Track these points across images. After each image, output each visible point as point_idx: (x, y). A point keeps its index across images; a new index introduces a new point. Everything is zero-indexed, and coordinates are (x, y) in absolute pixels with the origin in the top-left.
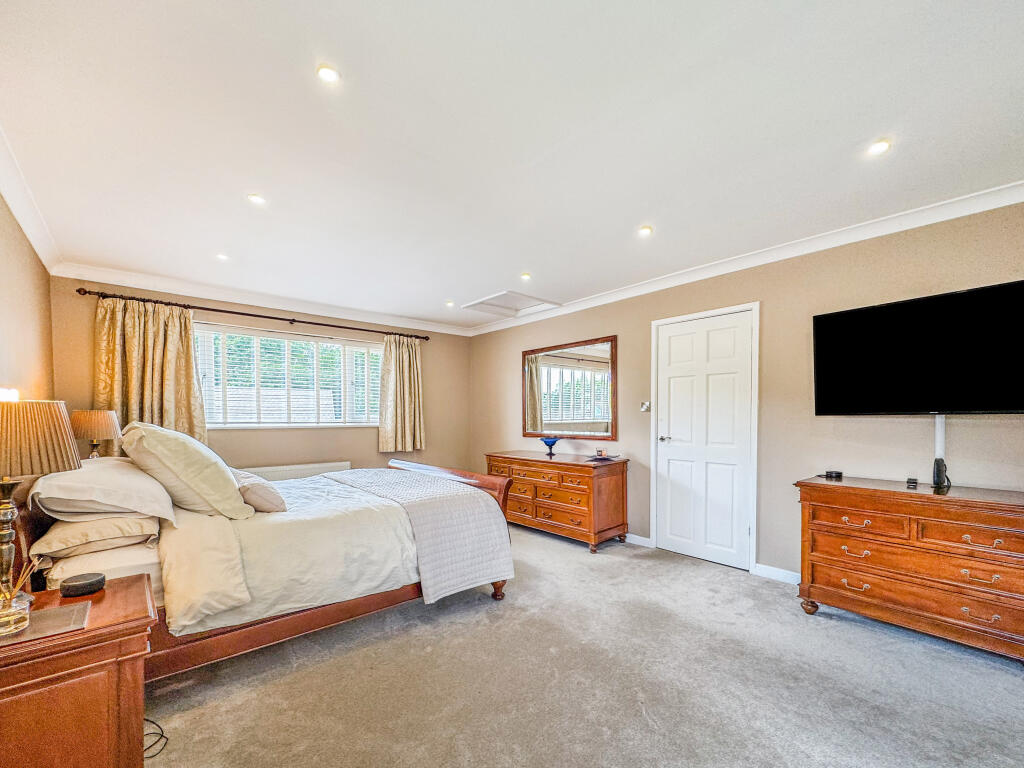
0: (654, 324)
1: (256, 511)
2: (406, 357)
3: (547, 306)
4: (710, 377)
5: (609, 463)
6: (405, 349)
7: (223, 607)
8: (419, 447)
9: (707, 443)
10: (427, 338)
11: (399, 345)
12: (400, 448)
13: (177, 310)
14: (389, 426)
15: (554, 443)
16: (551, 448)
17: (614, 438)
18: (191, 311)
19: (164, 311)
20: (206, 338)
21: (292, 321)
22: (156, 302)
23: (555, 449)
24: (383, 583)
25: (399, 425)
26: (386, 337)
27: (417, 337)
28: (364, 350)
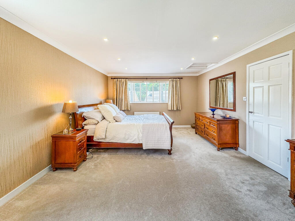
0: (248, 66)
1: (116, 121)
2: (175, 84)
3: (213, 64)
4: (270, 87)
5: (230, 119)
6: (175, 82)
7: (101, 138)
8: (178, 109)
9: (269, 116)
10: (182, 78)
11: (173, 81)
12: (173, 109)
13: (125, 79)
14: (170, 103)
15: (215, 110)
16: (213, 112)
17: (234, 110)
18: (127, 79)
19: (123, 80)
20: (131, 84)
21: (147, 78)
22: (122, 78)
23: (215, 113)
24: (133, 141)
25: (173, 103)
26: (170, 79)
27: (178, 78)
28: (165, 83)
